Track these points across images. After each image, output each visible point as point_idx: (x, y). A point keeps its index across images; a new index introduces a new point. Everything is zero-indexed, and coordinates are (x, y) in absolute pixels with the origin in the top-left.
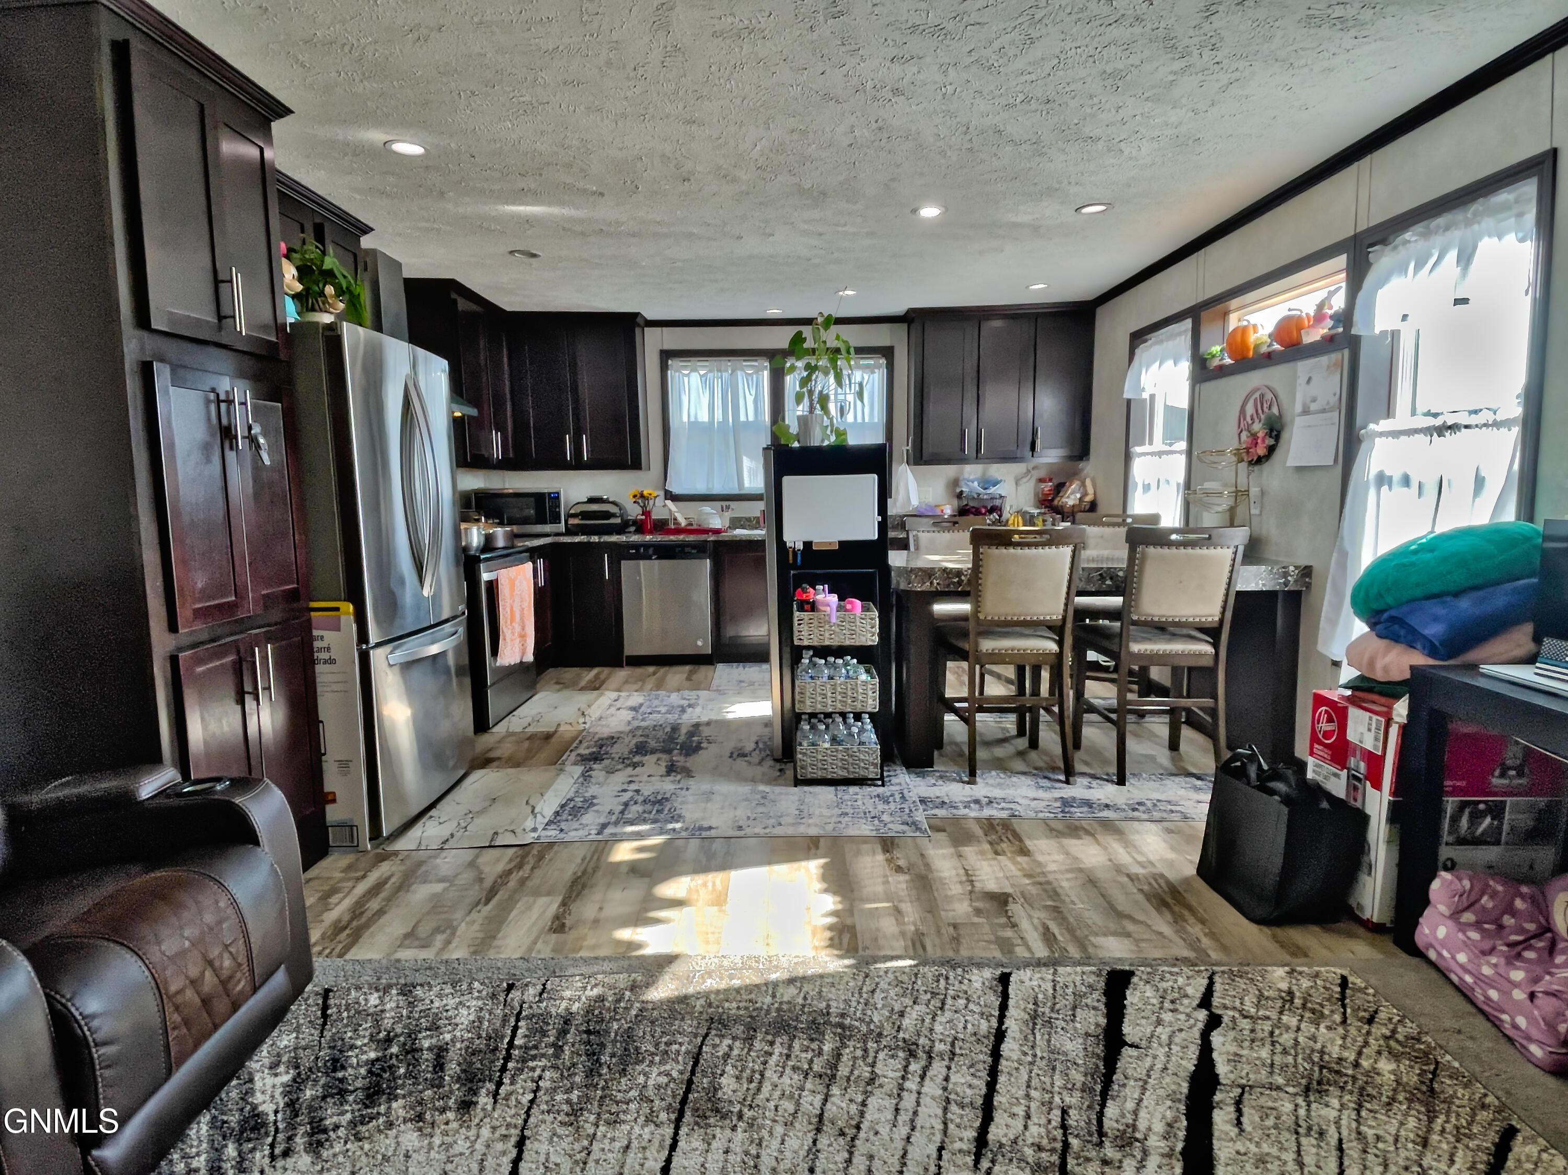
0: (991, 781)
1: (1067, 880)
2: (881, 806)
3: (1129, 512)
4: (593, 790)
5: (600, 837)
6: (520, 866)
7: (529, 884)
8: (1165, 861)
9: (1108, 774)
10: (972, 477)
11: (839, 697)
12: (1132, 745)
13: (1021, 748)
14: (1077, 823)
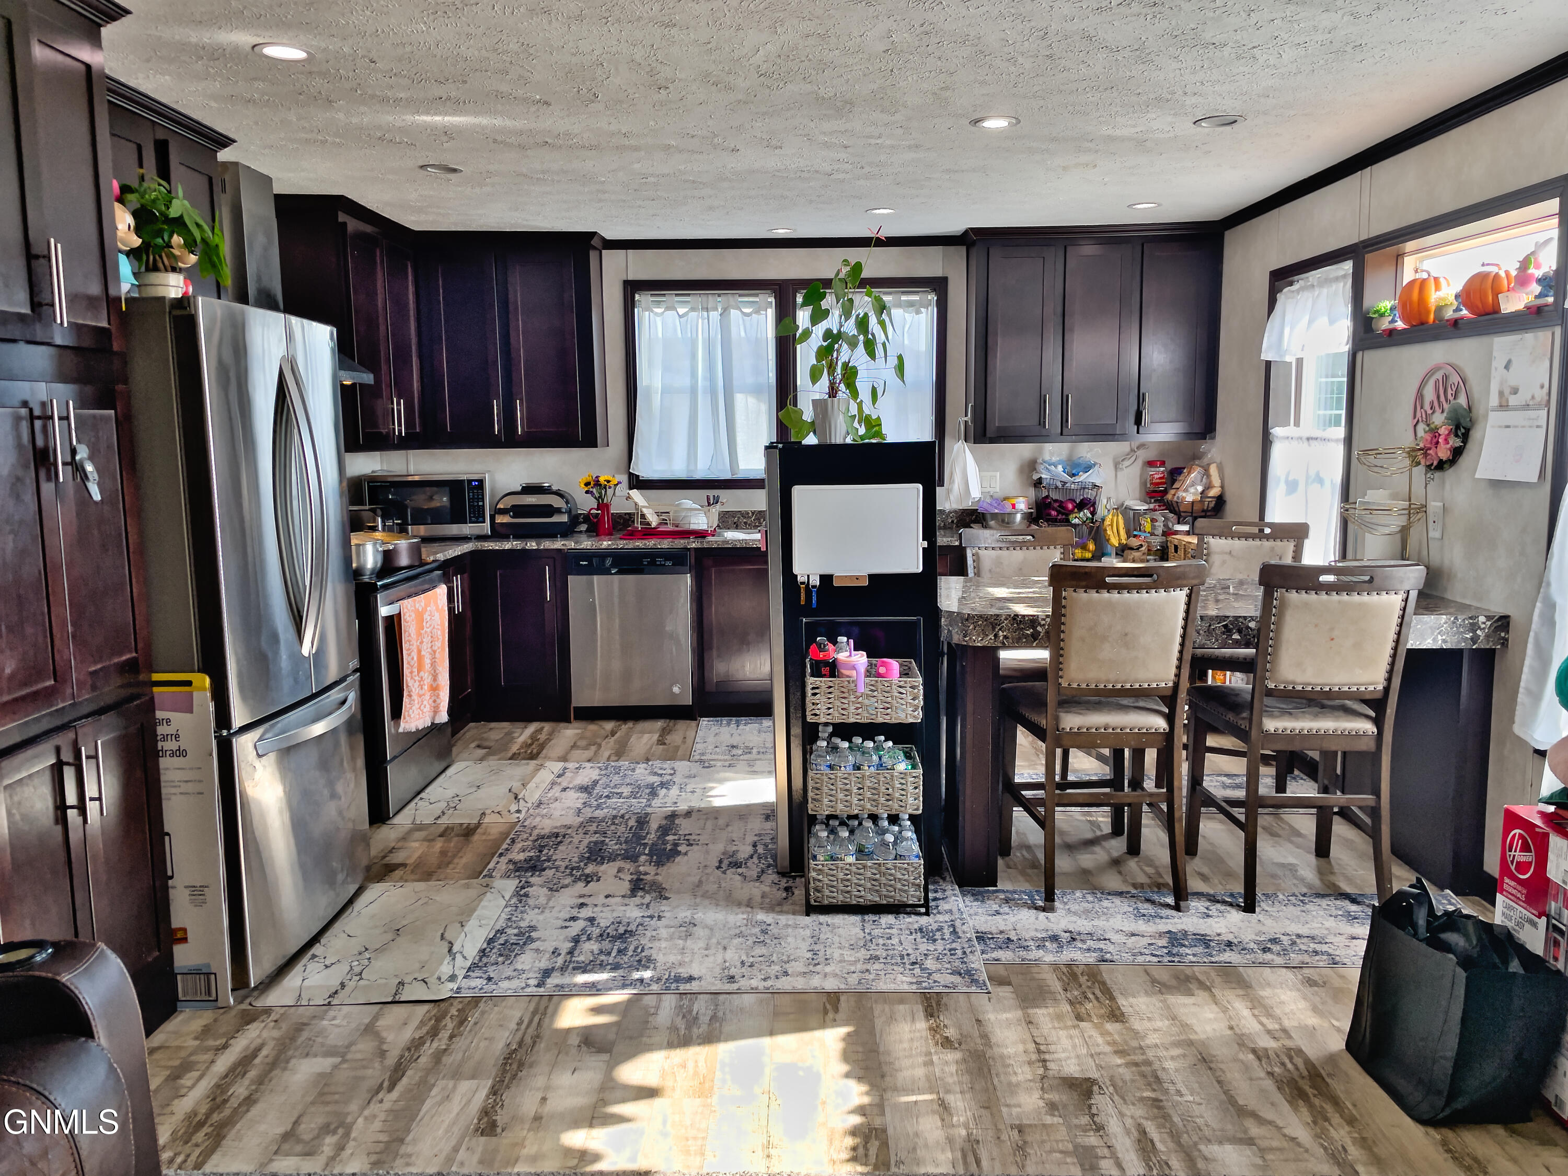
0: (1074, 907)
1: (1172, 1058)
2: (924, 947)
3: (1269, 519)
4: (530, 917)
5: (541, 991)
6: (434, 1033)
7: (447, 1060)
8: (1303, 1028)
9: (1232, 895)
10: (1054, 459)
11: (868, 794)
12: (1266, 849)
13: (1115, 854)
14: (1188, 971)
